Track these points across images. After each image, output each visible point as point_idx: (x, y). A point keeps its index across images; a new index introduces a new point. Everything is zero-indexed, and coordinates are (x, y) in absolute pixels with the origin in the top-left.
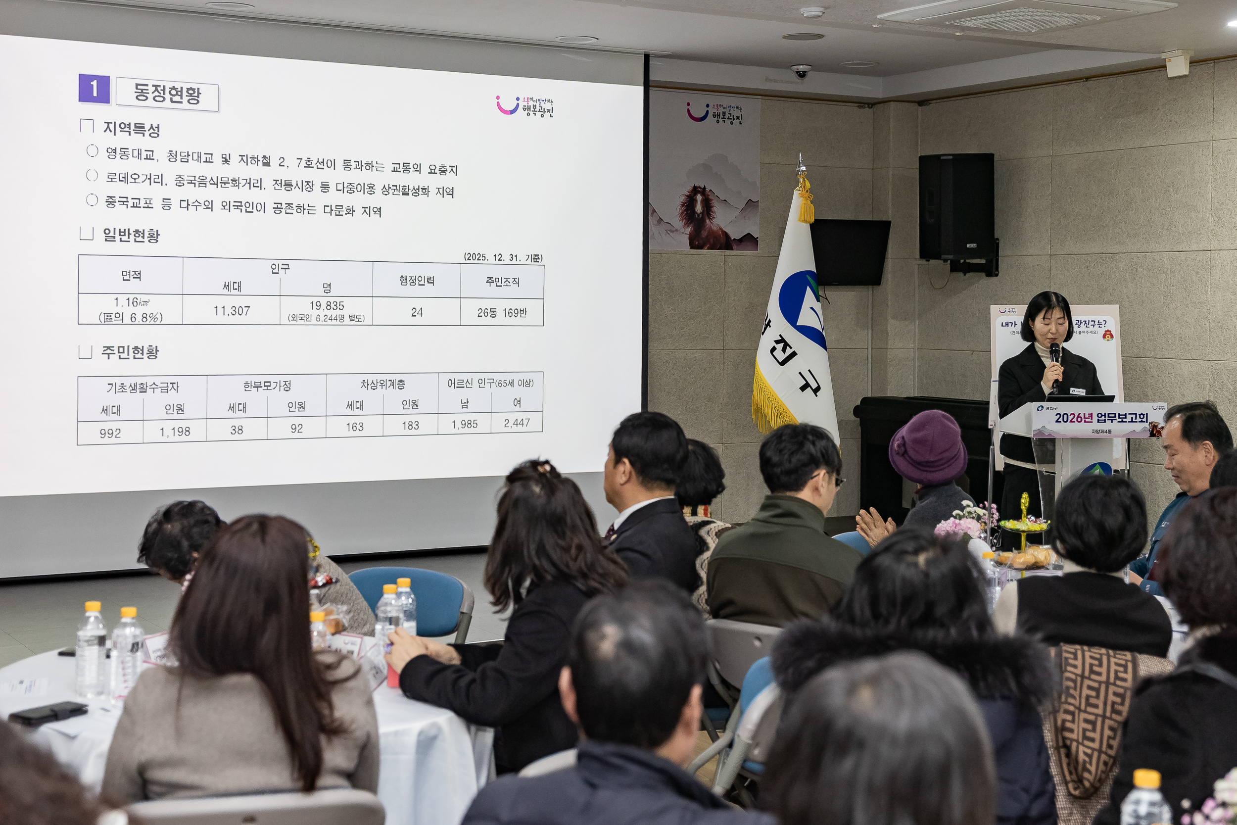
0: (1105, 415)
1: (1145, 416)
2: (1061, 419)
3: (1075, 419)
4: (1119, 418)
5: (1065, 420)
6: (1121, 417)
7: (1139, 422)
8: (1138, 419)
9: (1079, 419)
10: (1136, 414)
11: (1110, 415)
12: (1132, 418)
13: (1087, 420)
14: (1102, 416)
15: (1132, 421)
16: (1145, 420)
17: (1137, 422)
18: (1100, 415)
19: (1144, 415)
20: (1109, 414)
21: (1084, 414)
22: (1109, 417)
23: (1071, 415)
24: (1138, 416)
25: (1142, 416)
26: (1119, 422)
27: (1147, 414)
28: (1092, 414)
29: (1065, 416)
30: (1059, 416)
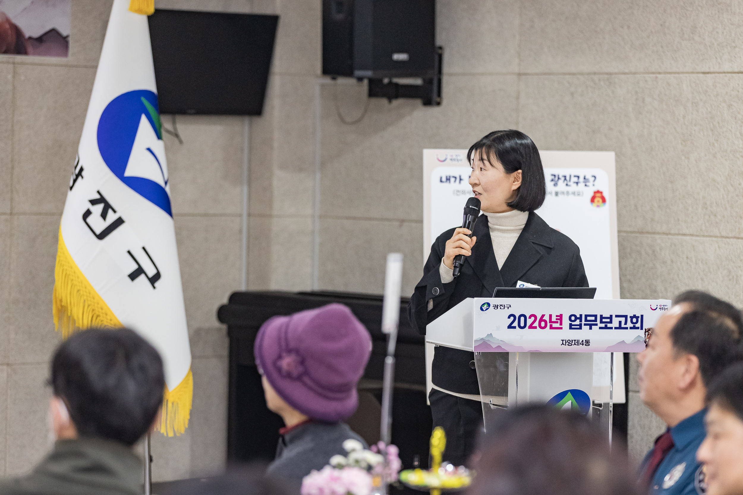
0: (580, 318)
1: (640, 319)
2: (516, 324)
3: (536, 324)
4: (601, 322)
5: (522, 324)
6: (604, 320)
7: (631, 328)
8: (629, 325)
9: (543, 324)
10: (626, 317)
11: (589, 318)
12: (620, 322)
13: (554, 325)
14: (576, 318)
15: (620, 328)
16: (638, 325)
17: (627, 328)
18: (573, 318)
19: (637, 318)
20: (586, 316)
21: (551, 316)
22: (586, 320)
23: (530, 317)
24: (629, 319)
25: (634, 320)
26: (600, 328)
27: (642, 316)
28: (561, 316)
29: (522, 319)
30: (512, 318)
